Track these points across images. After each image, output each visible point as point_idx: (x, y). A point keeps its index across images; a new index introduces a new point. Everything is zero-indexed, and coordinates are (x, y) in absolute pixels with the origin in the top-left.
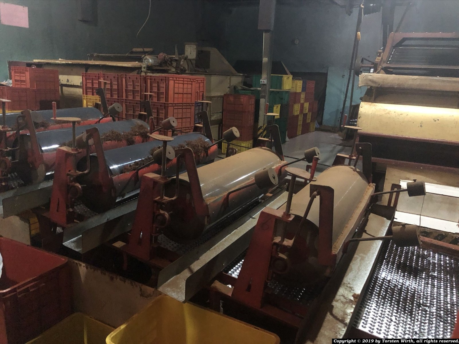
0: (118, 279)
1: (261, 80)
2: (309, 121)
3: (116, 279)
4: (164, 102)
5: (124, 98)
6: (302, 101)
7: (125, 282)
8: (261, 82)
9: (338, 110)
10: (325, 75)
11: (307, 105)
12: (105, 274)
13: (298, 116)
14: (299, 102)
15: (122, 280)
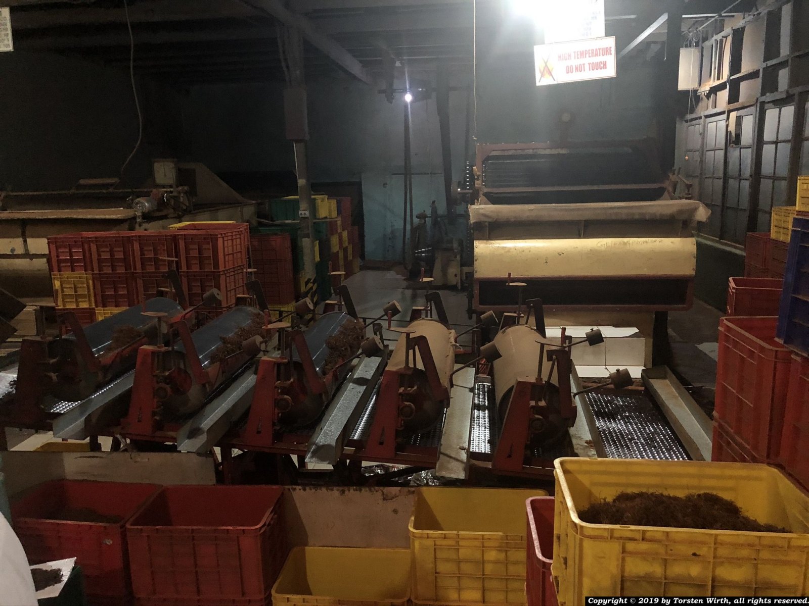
0: (352, 491)
1: (300, 212)
2: (350, 258)
3: (349, 490)
4: (213, 270)
5: (139, 270)
6: (339, 231)
7: (361, 490)
8: (301, 214)
9: (385, 235)
10: (359, 184)
11: (345, 234)
12: (332, 490)
13: (338, 252)
14: (337, 233)
15: (357, 490)
